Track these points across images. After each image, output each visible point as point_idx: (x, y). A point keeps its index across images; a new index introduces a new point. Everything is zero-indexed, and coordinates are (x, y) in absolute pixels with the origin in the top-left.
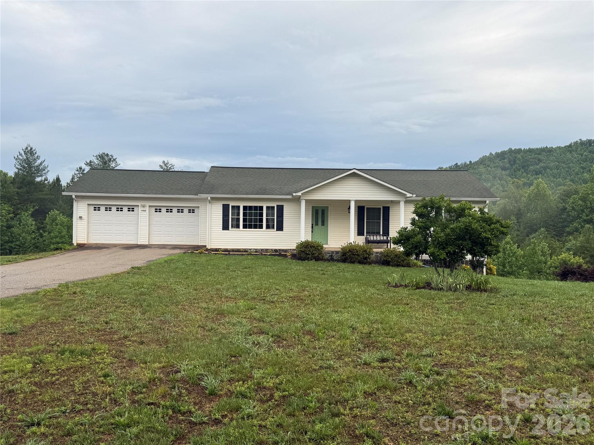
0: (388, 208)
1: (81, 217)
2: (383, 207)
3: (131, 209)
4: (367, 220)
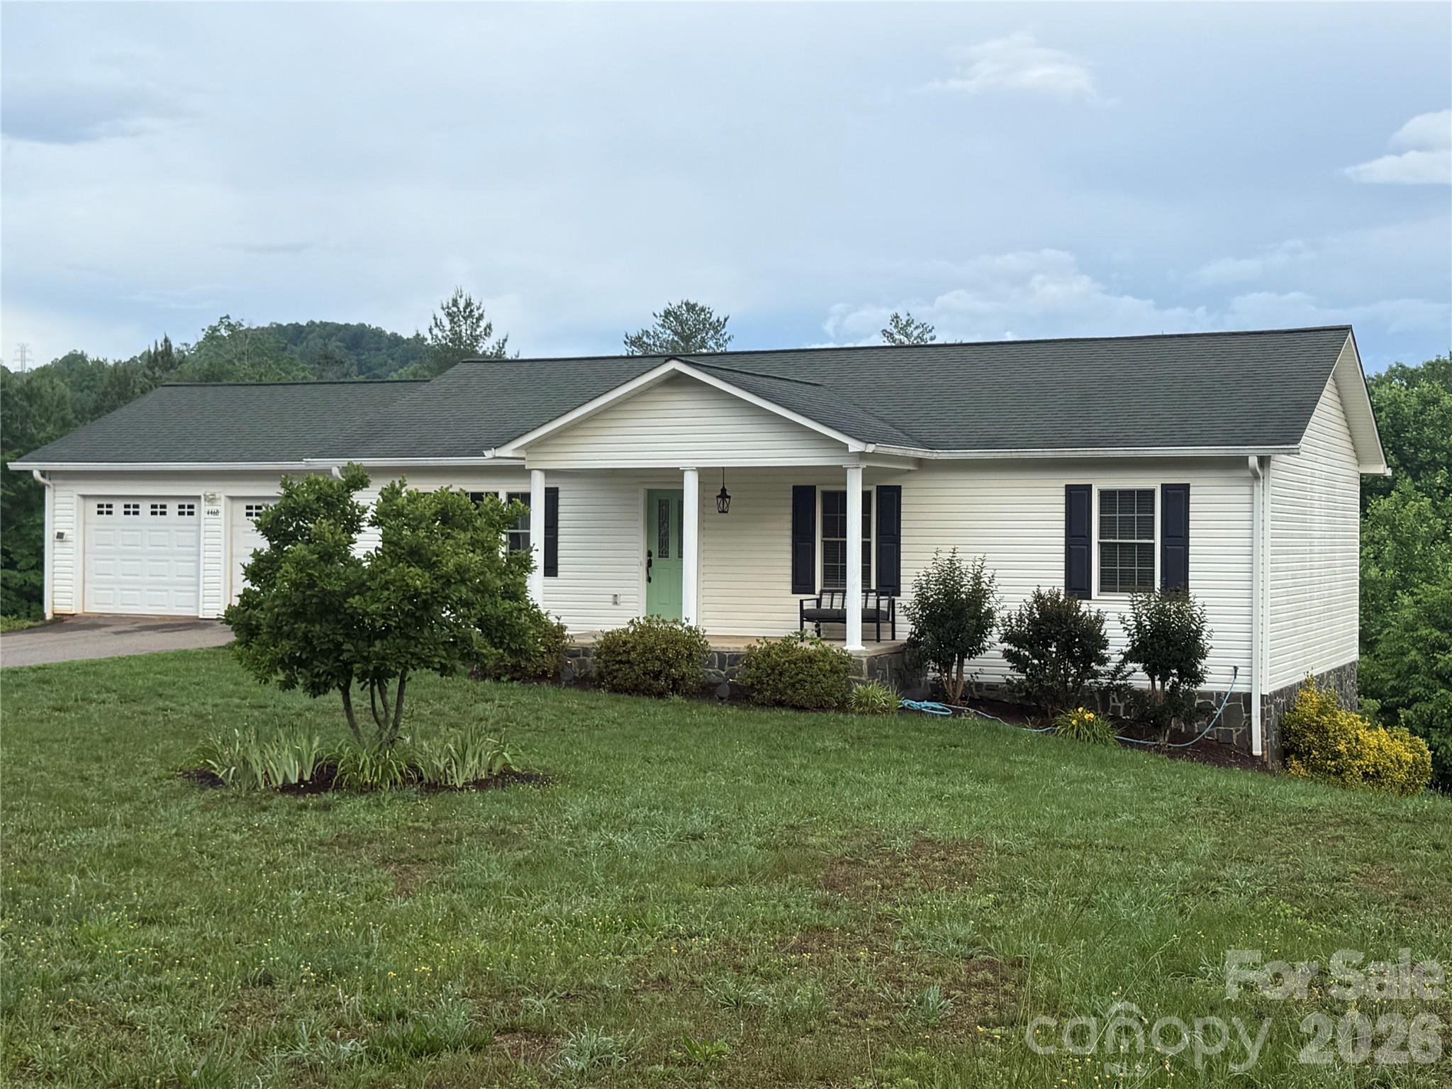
0: (898, 489)
1: (60, 536)
2: (879, 489)
3: (187, 509)
4: (824, 536)
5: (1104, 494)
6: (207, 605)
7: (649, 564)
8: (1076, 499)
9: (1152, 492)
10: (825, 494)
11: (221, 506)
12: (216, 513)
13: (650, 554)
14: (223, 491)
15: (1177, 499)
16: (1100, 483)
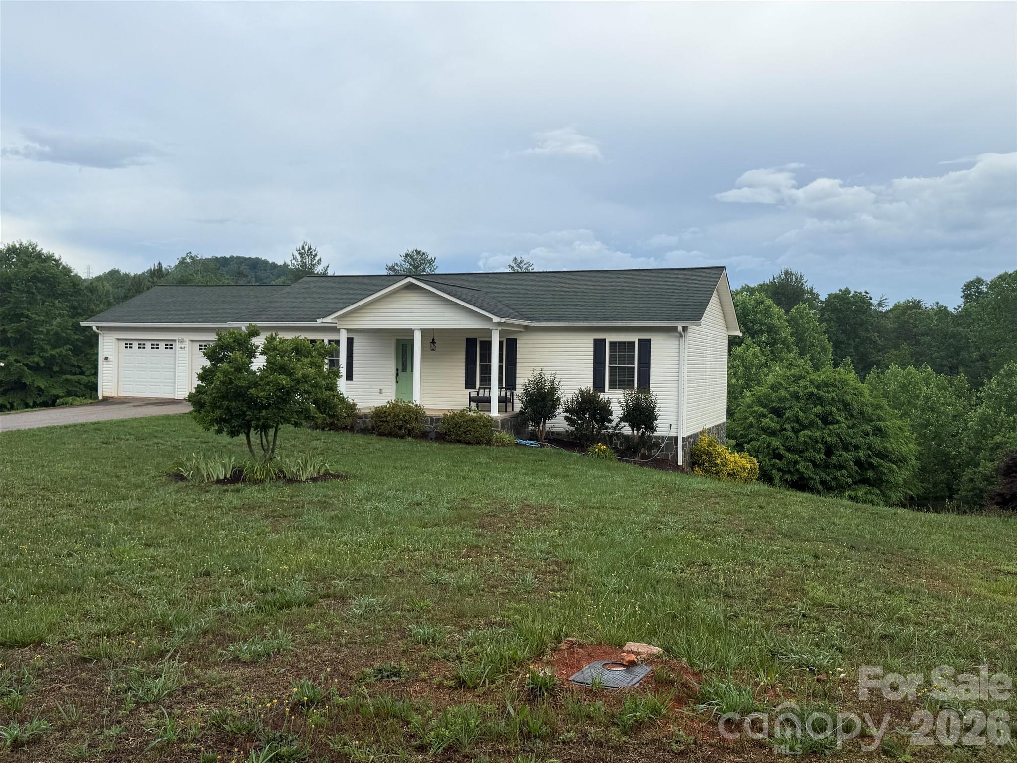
0: (516, 340)
1: (106, 358)
2: (507, 340)
3: (169, 346)
4: (481, 361)
5: (611, 343)
6: (179, 393)
7: (397, 374)
8: (599, 345)
9: (633, 343)
10: (481, 342)
11: (187, 344)
12: (184, 348)
13: (397, 370)
14: (187, 337)
15: (645, 346)
16: (610, 338)
